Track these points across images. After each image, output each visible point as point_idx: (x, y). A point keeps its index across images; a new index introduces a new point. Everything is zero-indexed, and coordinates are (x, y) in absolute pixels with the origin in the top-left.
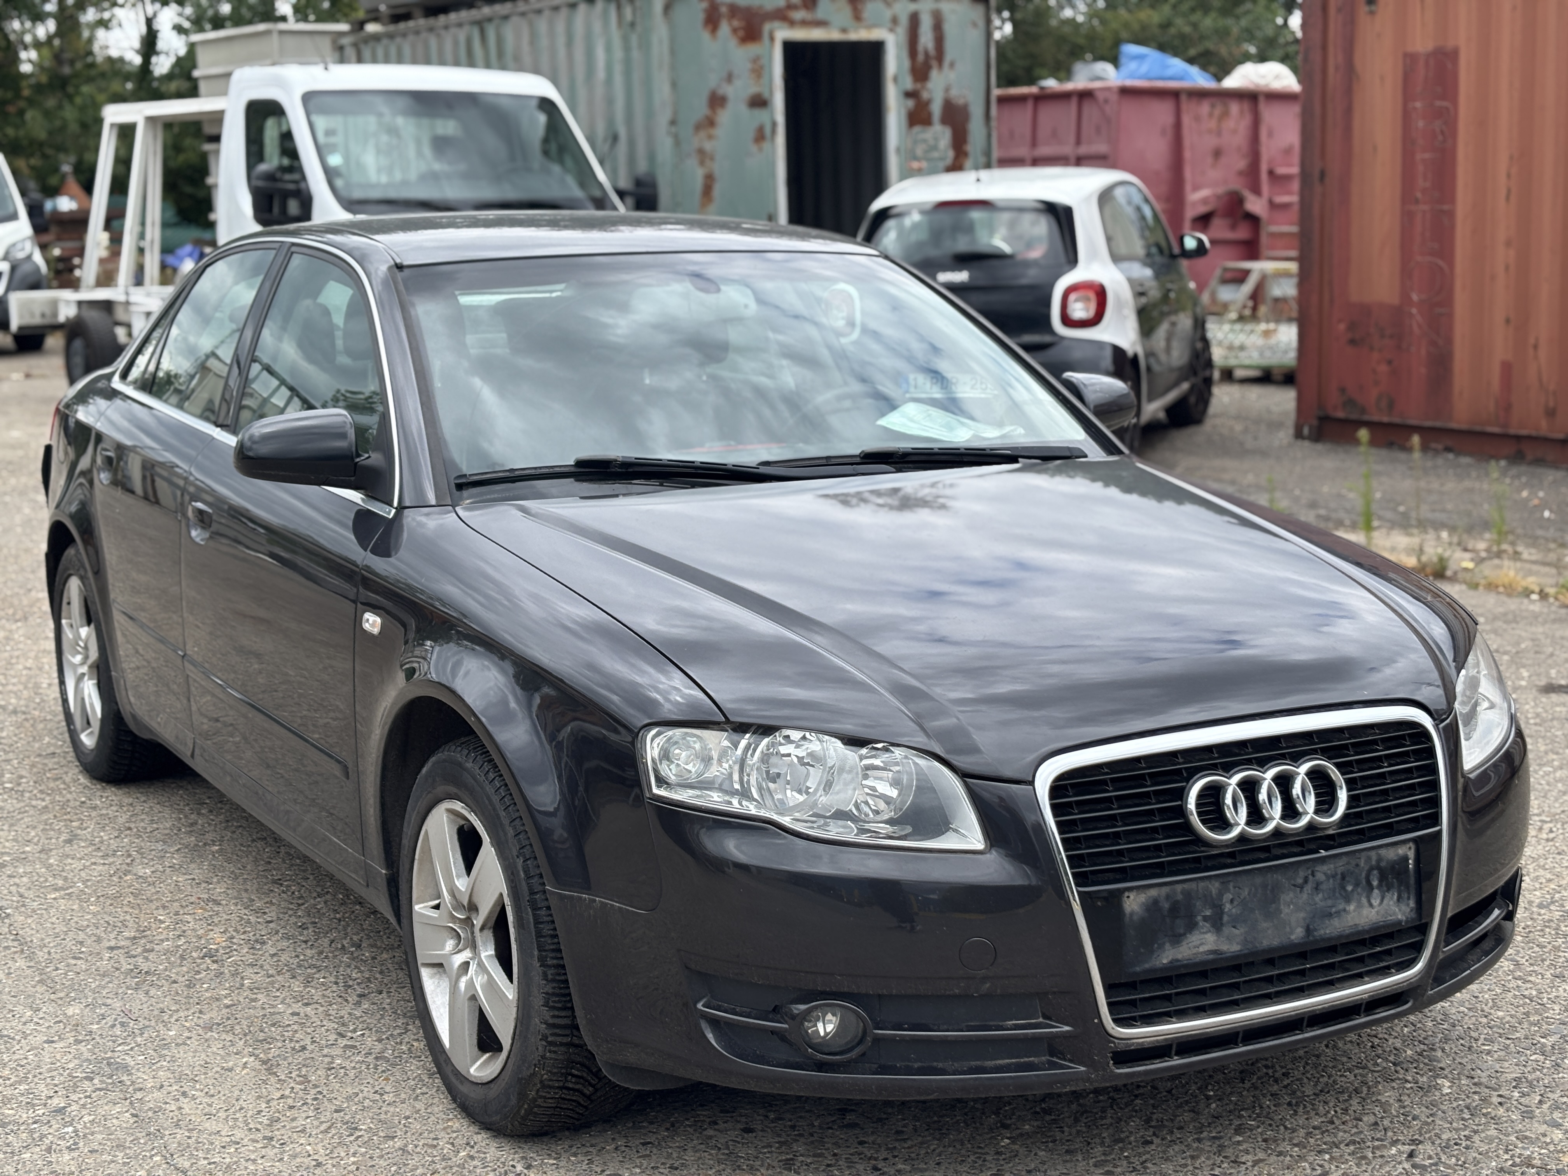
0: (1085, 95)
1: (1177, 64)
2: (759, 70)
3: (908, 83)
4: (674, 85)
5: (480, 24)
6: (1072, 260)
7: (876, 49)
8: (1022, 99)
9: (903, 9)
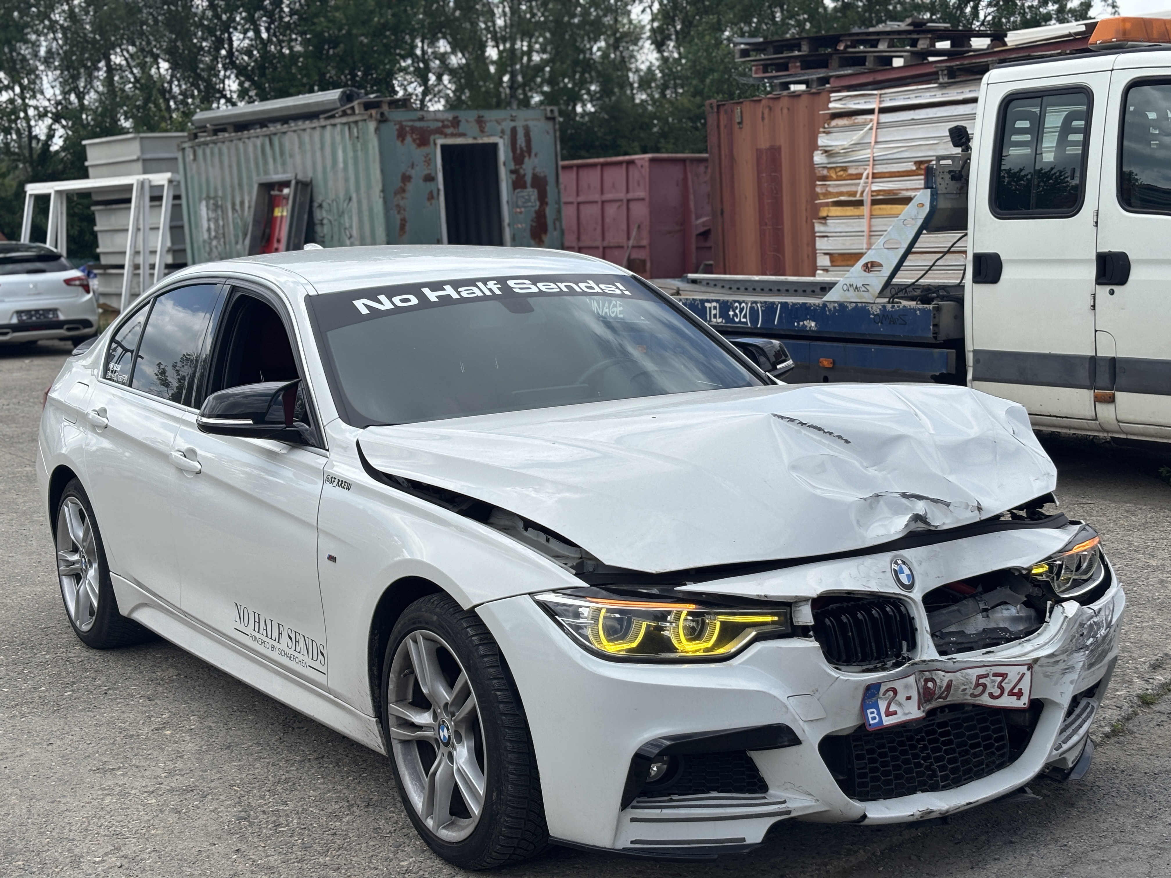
0: (630, 163)
2: (429, 161)
3: (512, 166)
4: (382, 171)
7: (493, 148)
9: (507, 125)
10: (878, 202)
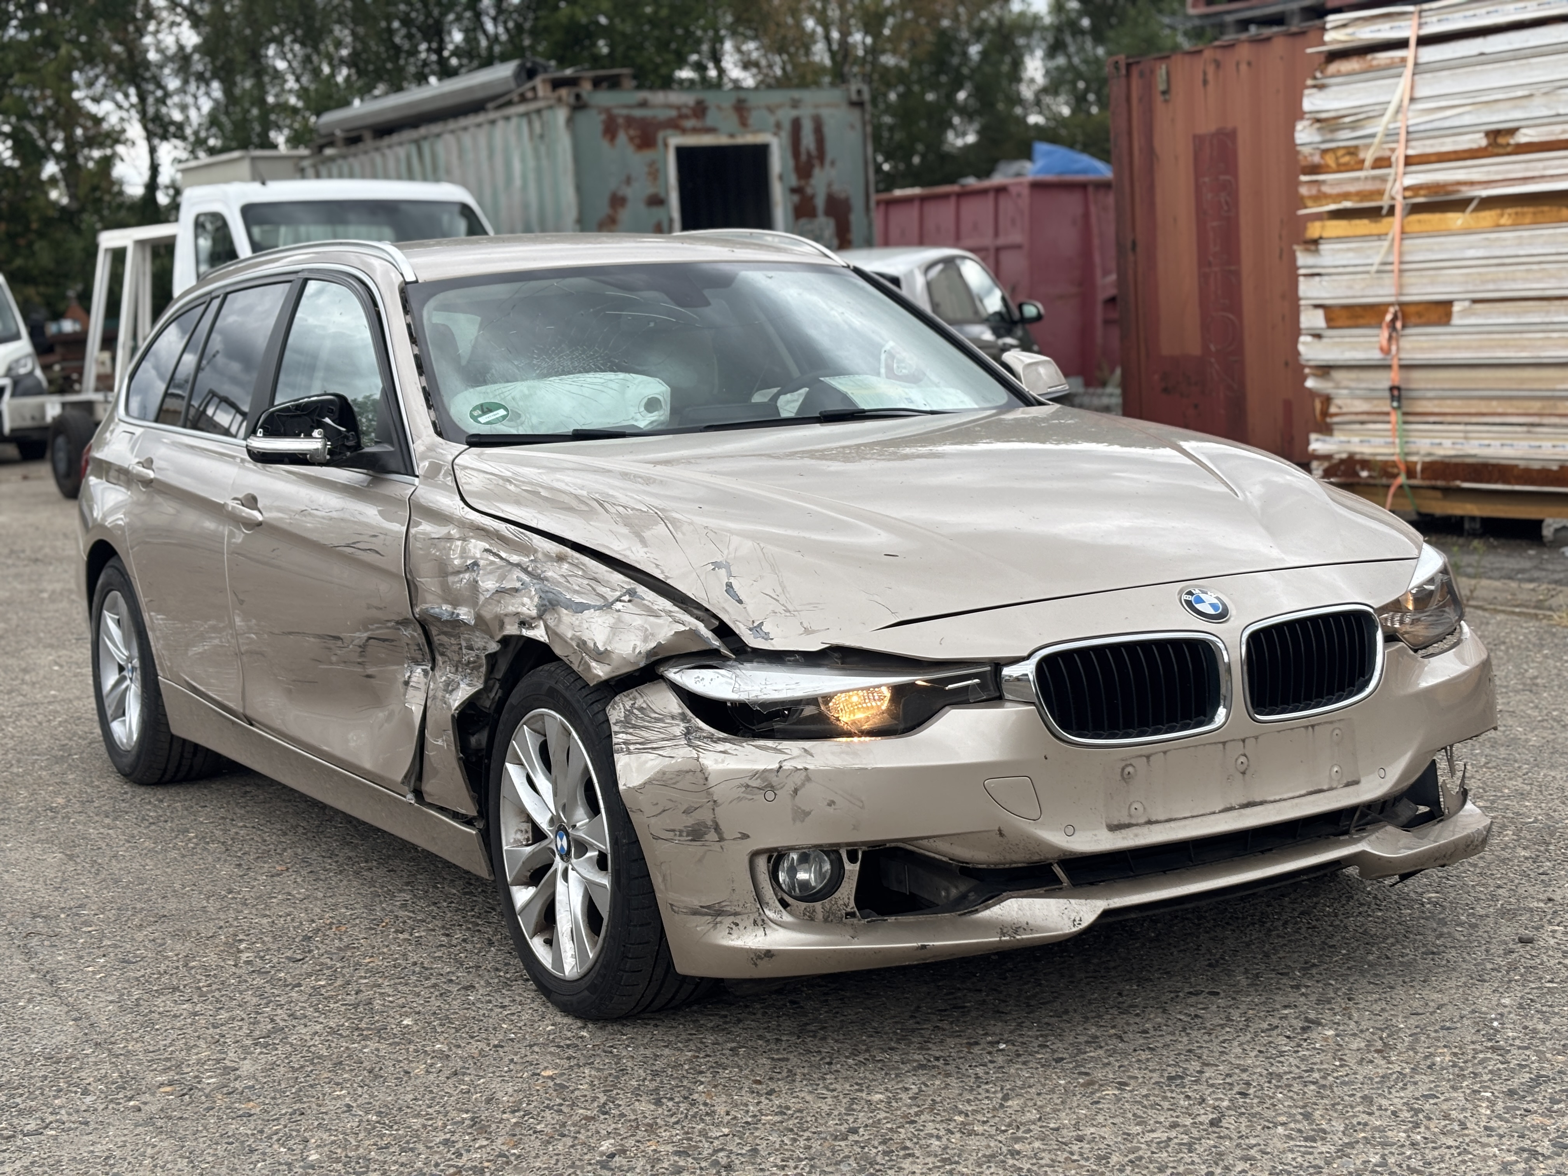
0: (1001, 190)
1: (1085, 161)
2: (655, 172)
3: (793, 181)
4: (579, 189)
5: (417, 142)
7: (761, 152)
8: (946, 196)
9: (786, 115)
10: (1416, 209)
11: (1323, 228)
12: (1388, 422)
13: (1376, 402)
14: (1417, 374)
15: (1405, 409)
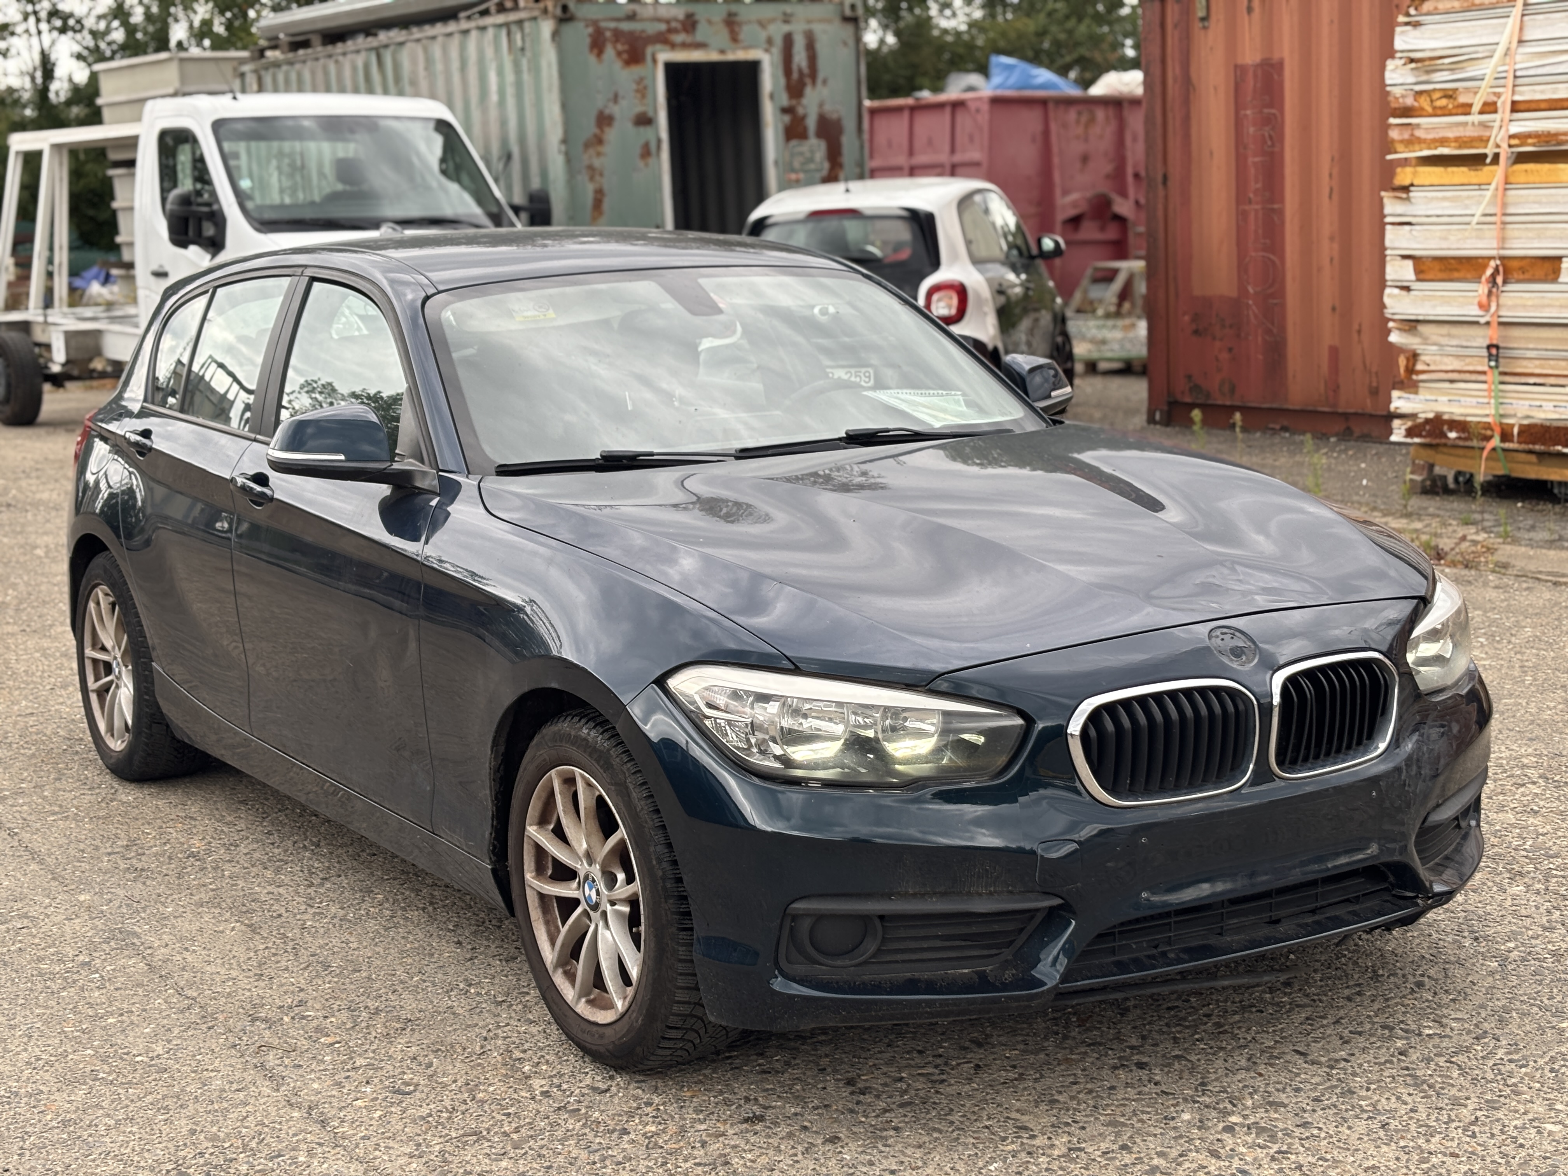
1: (1043, 75)
2: (643, 90)
3: (784, 100)
4: (564, 106)
5: (378, 51)
6: (935, 264)
7: (752, 68)
8: (899, 109)
9: (778, 30)
10: (1522, 158)
11: (1415, 174)
12: (1485, 382)
13: (1468, 360)
14: (1516, 332)
15: (1501, 369)
